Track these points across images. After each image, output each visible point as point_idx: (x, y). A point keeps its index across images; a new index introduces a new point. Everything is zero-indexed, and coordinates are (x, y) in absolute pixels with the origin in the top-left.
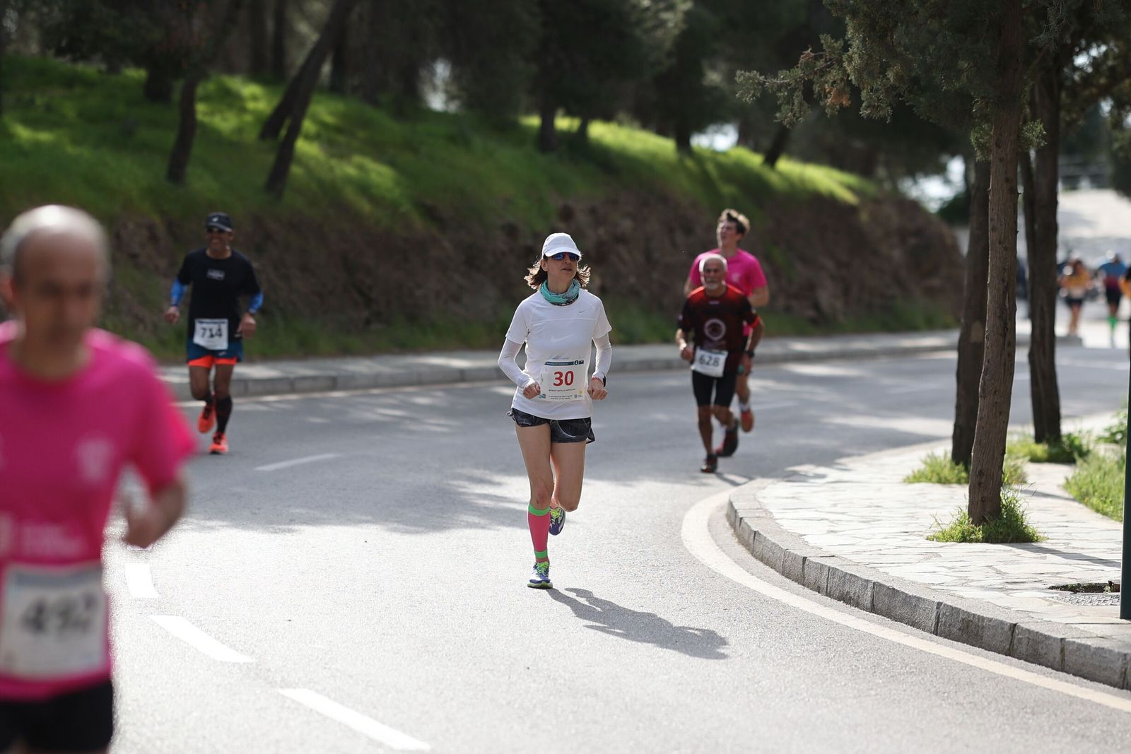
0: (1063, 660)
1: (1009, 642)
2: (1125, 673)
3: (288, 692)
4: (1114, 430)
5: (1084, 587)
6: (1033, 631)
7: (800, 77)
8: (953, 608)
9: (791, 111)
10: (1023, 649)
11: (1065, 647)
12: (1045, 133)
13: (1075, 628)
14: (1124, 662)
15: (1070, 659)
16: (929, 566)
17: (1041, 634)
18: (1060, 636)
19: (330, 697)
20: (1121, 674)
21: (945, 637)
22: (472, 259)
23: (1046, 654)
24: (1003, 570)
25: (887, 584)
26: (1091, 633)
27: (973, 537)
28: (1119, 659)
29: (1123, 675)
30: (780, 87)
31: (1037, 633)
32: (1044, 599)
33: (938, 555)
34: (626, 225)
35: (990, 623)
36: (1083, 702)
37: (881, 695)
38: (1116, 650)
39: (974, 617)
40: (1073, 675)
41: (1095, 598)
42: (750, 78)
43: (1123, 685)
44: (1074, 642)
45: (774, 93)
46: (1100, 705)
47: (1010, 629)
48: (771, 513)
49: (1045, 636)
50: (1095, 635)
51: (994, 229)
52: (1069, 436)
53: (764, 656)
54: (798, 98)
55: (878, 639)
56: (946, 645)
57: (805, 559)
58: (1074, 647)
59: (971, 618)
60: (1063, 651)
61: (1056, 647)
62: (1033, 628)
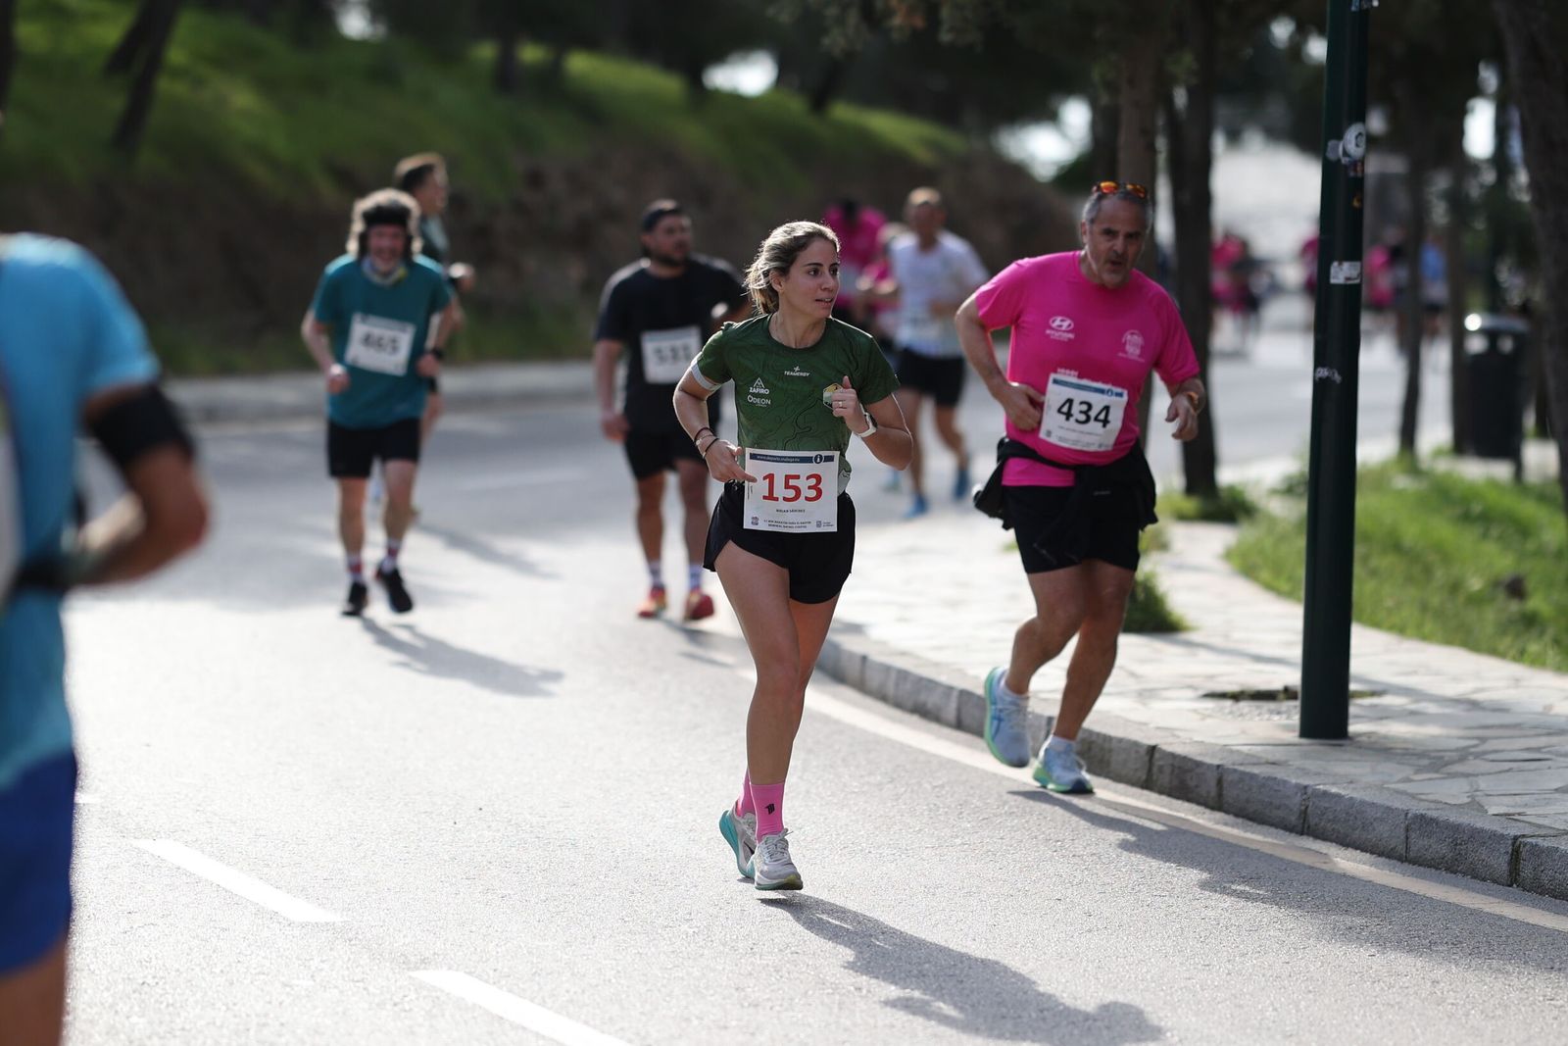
0: (1220, 795)
1: (1145, 771)
2: (1304, 814)
3: (143, 844)
4: (1294, 478)
5: (1250, 694)
6: (1179, 755)
9: (844, 34)
10: (1164, 779)
11: (1225, 777)
12: (1196, 66)
13: (1238, 751)
14: (1305, 797)
15: (1230, 794)
17: (1190, 760)
18: (1216, 762)
19: (203, 852)
20: (1300, 814)
23: (1197, 786)
24: (1139, 672)
26: (1259, 758)
28: (1297, 793)
29: (1303, 816)
31: (1184, 757)
35: (1121, 745)
37: (970, 845)
38: (1294, 781)
39: (1097, 736)
40: (1237, 815)
41: (1264, 710)
43: (1303, 827)
44: (1235, 771)
46: (1271, 855)
47: (1147, 753)
49: (1196, 761)
50: (1263, 761)
52: (1231, 489)
53: (808, 792)
54: (853, 17)
55: (965, 768)
57: (864, 659)
58: (1235, 777)
59: (1094, 738)
60: (1220, 782)
61: (1211, 777)
62: (1180, 751)
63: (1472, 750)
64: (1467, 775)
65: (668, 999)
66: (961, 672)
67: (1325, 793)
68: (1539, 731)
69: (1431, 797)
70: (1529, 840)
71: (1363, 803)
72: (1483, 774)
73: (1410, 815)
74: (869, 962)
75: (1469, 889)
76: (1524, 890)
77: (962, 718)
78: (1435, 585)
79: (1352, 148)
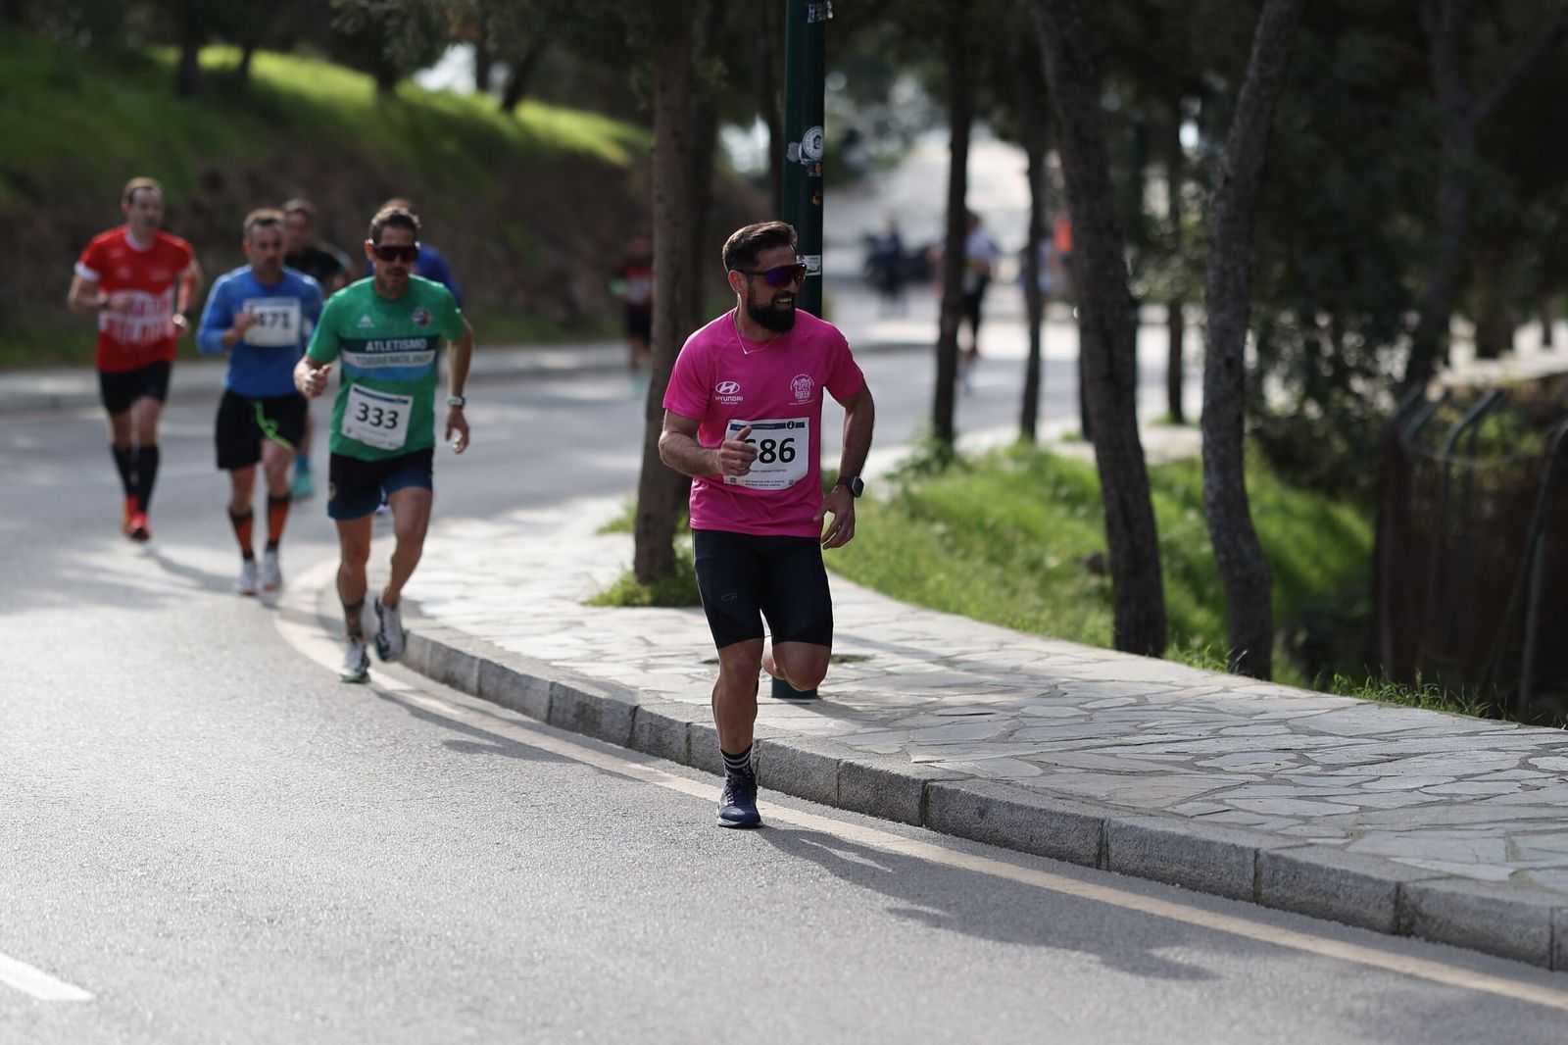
0: (689, 750)
1: (629, 731)
6: (656, 715)
8: (567, 689)
9: (404, 44)
10: (644, 737)
11: (692, 735)
12: (726, 72)
15: (697, 748)
16: (563, 638)
17: (665, 719)
21: (557, 727)
23: (670, 743)
24: (654, 642)
25: (496, 661)
27: (637, 601)
30: (389, 14)
31: (661, 716)
32: (688, 675)
33: (580, 624)
35: (608, 707)
36: (695, 801)
37: (439, 798)
39: (590, 699)
40: (702, 769)
44: (701, 727)
45: (381, 22)
47: (630, 714)
49: (670, 720)
51: (660, 199)
53: (310, 754)
54: (411, 27)
56: (556, 737)
58: (701, 734)
59: (587, 701)
60: (688, 739)
61: (682, 734)
62: (657, 711)
63: (928, 706)
64: (908, 728)
65: (90, 931)
66: (490, 643)
67: (773, 745)
68: (998, 689)
69: (866, 748)
70: (936, 784)
71: (803, 754)
72: (924, 728)
73: (841, 764)
74: (292, 898)
75: (883, 829)
76: (932, 829)
77: (483, 686)
78: (1017, 562)
79: (810, 149)
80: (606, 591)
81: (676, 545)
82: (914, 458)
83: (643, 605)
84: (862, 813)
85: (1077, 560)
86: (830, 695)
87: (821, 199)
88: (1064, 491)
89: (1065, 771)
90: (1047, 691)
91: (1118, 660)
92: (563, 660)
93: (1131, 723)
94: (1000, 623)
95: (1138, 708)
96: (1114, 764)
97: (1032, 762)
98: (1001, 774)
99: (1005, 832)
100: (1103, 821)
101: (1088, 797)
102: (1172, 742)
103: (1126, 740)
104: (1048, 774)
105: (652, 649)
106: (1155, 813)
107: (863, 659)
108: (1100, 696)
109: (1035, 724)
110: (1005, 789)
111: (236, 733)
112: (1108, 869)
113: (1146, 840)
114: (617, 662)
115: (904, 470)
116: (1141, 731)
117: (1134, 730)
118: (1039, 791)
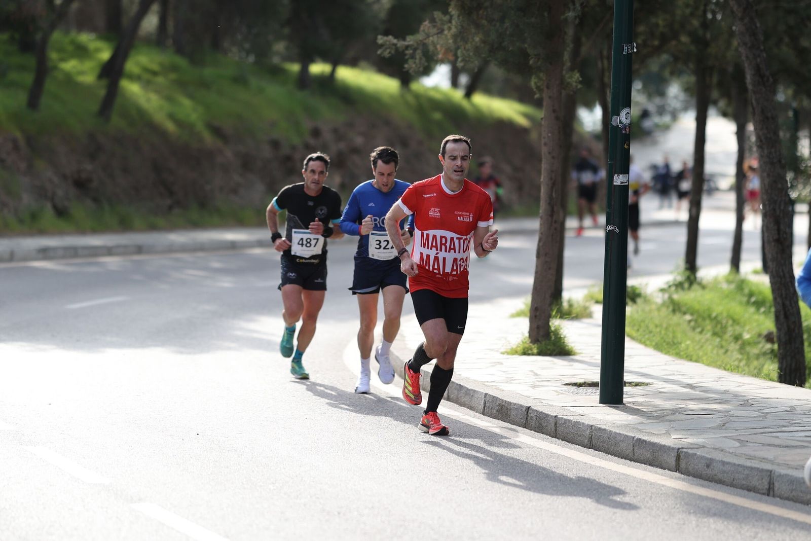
0: (556, 430)
1: (525, 419)
2: (591, 439)
3: (30, 448)
4: (671, 283)
5: (588, 384)
6: (539, 411)
7: (421, 41)
8: (494, 397)
9: (415, 63)
10: (533, 423)
11: (558, 422)
12: (581, 79)
13: (567, 409)
14: (591, 430)
15: (560, 429)
16: (491, 370)
17: (544, 413)
18: (555, 414)
19: (56, 452)
20: (589, 439)
21: (488, 417)
22: (246, 164)
23: (546, 426)
24: (539, 373)
25: (457, 382)
26: (575, 413)
27: (530, 352)
28: (588, 429)
30: (407, 47)
31: (541, 412)
32: (556, 391)
33: (501, 364)
34: (359, 141)
35: (515, 407)
36: (559, 456)
38: (587, 421)
39: (505, 402)
40: (562, 440)
41: (589, 391)
42: (387, 41)
43: (590, 446)
44: (562, 418)
45: (403, 51)
46: (569, 458)
47: (526, 411)
48: (405, 337)
49: (546, 414)
50: (577, 414)
51: (545, 144)
52: (633, 287)
54: (419, 54)
59: (503, 404)
60: (556, 424)
61: (552, 421)
62: (540, 409)
63: (680, 410)
64: (670, 421)
67: (600, 429)
69: (648, 431)
70: (684, 450)
71: (615, 433)
72: (678, 421)
73: (635, 439)
74: (350, 502)
75: (656, 473)
76: (682, 473)
77: (449, 394)
78: (727, 336)
79: (624, 120)
80: (514, 347)
81: (550, 324)
82: (675, 280)
83: (533, 354)
84: (645, 464)
85: (760, 335)
86: (630, 403)
87: (629, 145)
88: (753, 299)
89: (751, 444)
90: (743, 403)
91: (780, 388)
92: (492, 382)
93: (789, 421)
94: (719, 367)
95: (790, 413)
96: (777, 442)
97: (734, 439)
98: (718, 446)
99: (720, 476)
100: (771, 471)
101: (764, 459)
102: (808, 431)
103: (784, 429)
104: (744, 446)
105: (537, 377)
106: (798, 467)
107: (647, 384)
108: (772, 406)
109: (735, 420)
110: (720, 453)
111: (323, 417)
112: (774, 496)
113: (794, 481)
114: (520, 383)
115: (670, 287)
116: (792, 425)
117: (787, 424)
118: (738, 455)
